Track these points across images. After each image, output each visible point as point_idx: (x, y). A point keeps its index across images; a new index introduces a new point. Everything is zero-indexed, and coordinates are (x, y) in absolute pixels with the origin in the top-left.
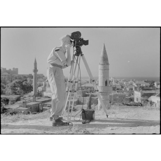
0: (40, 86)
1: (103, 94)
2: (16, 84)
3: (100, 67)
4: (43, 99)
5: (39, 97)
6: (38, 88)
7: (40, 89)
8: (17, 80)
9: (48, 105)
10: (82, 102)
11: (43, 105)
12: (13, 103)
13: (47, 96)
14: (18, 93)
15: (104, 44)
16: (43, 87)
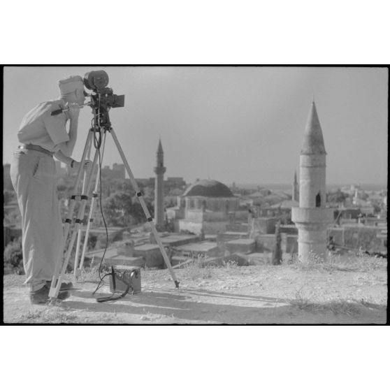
0: (172, 205)
1: (310, 226)
2: (115, 200)
3: (303, 159)
4: (174, 238)
5: (166, 233)
6: (165, 211)
7: (171, 213)
8: (119, 193)
9: (185, 251)
10: (266, 245)
11: (171, 250)
12: (104, 245)
13: (187, 231)
14: (120, 222)
15: (314, 103)
16: (177, 208)
